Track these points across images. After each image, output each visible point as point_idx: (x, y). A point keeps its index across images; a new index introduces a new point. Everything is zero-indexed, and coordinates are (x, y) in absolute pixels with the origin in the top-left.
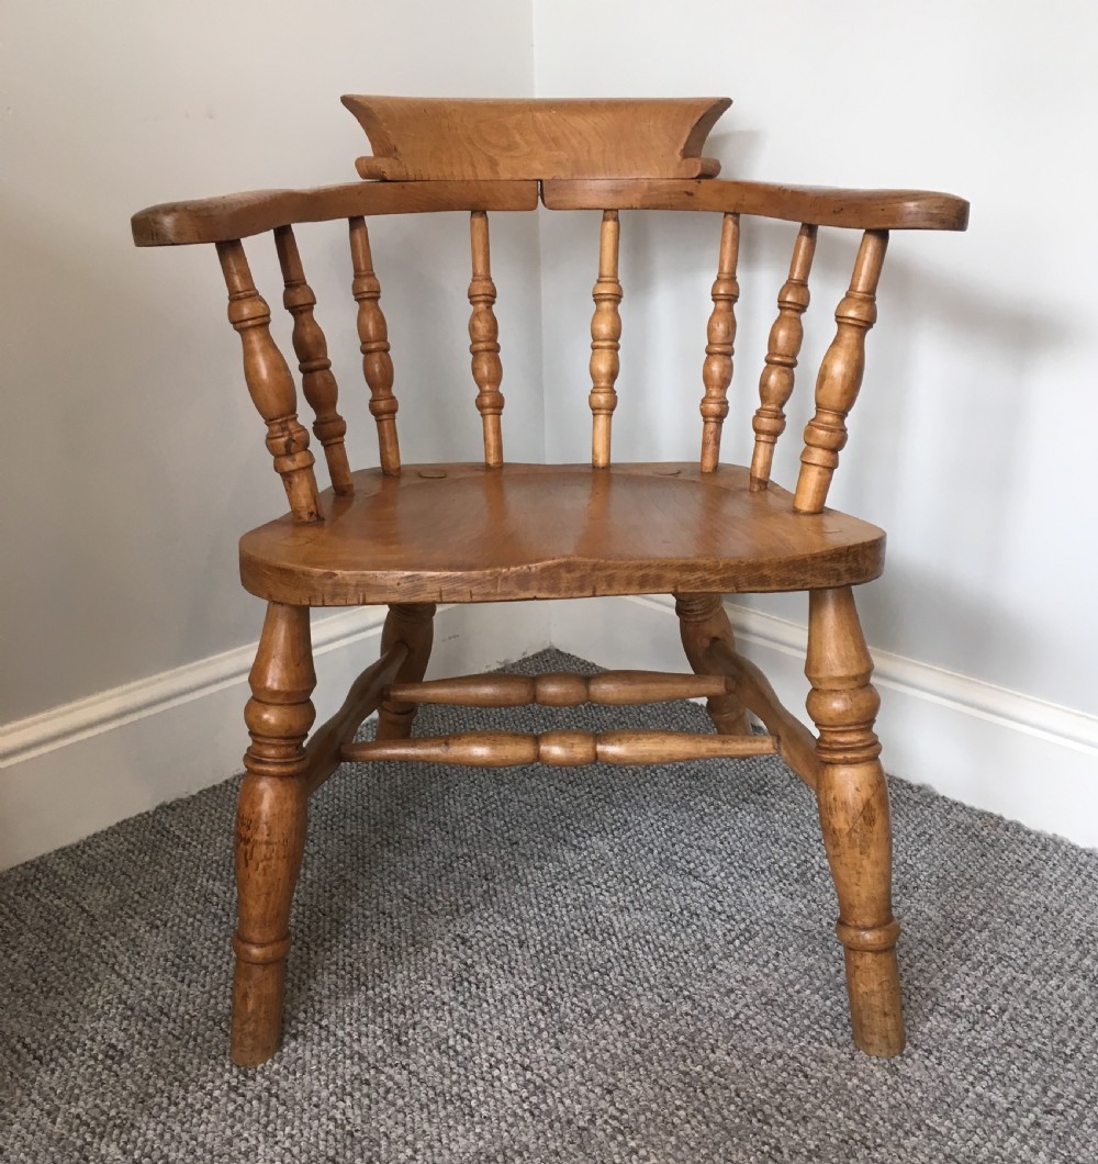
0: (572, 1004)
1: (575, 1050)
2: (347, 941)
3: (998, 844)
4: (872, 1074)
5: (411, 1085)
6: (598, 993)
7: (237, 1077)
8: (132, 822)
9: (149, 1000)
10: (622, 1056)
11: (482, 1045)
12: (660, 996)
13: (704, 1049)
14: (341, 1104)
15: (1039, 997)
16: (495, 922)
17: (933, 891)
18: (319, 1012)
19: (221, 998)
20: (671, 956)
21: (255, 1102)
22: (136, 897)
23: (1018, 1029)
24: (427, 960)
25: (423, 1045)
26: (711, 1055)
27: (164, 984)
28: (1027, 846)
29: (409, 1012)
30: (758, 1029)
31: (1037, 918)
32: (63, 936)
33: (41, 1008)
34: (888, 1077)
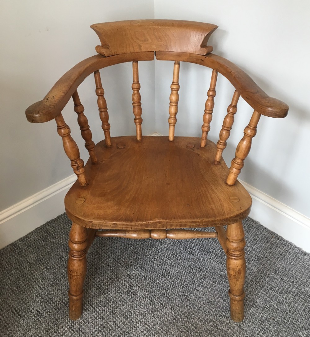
0: (158, 301)
1: (158, 318)
2: (99, 276)
3: (275, 244)
4: (234, 329)
5: (116, 328)
6: (165, 298)
7: (71, 324)
8: (39, 229)
9: (47, 296)
10: (170, 320)
11: (134, 315)
12: (181, 299)
13: (192, 318)
14: (98, 334)
15: (280, 302)
16: (138, 270)
17: (256, 262)
18: (92, 302)
19: (66, 295)
20: (185, 284)
21: (76, 333)
22: (42, 257)
23: (273, 313)
24: (120, 284)
25: (119, 314)
26: (193, 321)
27: (51, 290)
28: (283, 245)
29: (115, 303)
30: (206, 312)
31: (283, 273)
32: (23, 271)
33: (19, 297)
34: (238, 329)
